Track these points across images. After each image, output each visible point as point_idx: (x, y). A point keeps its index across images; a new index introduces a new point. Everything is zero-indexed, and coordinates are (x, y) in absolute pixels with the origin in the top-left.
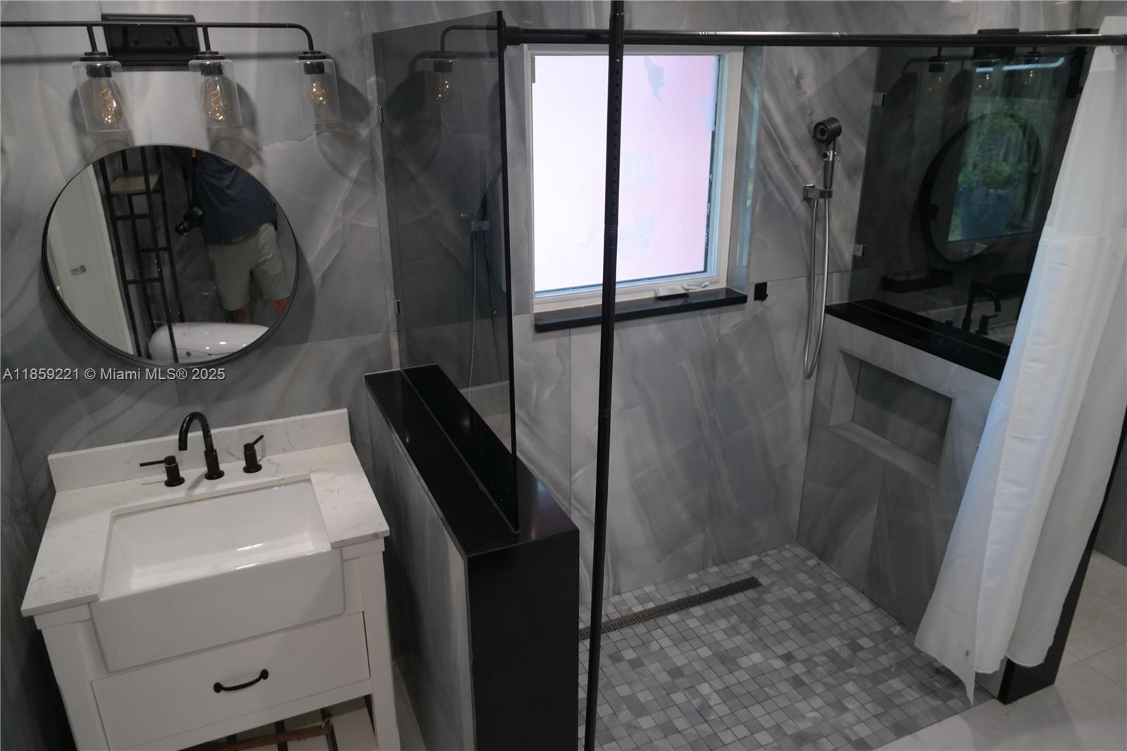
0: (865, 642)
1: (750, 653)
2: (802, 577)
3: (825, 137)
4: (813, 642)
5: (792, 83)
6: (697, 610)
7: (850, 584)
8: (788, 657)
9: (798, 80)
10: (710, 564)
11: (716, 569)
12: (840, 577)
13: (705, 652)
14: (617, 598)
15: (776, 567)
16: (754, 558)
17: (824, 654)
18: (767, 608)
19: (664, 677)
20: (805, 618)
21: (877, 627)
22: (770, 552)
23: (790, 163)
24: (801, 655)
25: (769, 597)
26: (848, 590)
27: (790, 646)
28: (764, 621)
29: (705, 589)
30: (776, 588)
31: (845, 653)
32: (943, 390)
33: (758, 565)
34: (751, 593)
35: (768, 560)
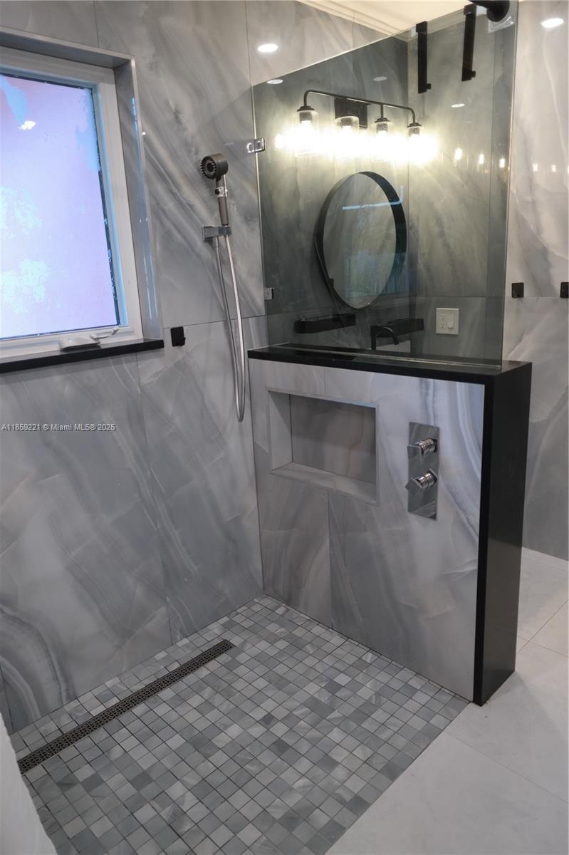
0: (342, 679)
1: (226, 727)
2: (273, 627)
3: (212, 173)
4: (291, 694)
5: (170, 117)
6: (167, 693)
7: (319, 623)
8: (268, 720)
9: (177, 114)
10: (179, 637)
11: (186, 641)
12: (308, 618)
13: (176, 742)
14: (74, 704)
15: (247, 624)
16: (225, 619)
17: (304, 704)
18: (241, 670)
19: (127, 791)
20: (281, 669)
21: (351, 660)
22: (239, 611)
23: (184, 202)
24: (280, 713)
25: (243, 658)
26: (317, 630)
27: (269, 705)
28: (239, 685)
29: (176, 666)
30: (248, 646)
31: (325, 697)
32: (366, 402)
33: (228, 627)
34: (224, 658)
35: (237, 619)
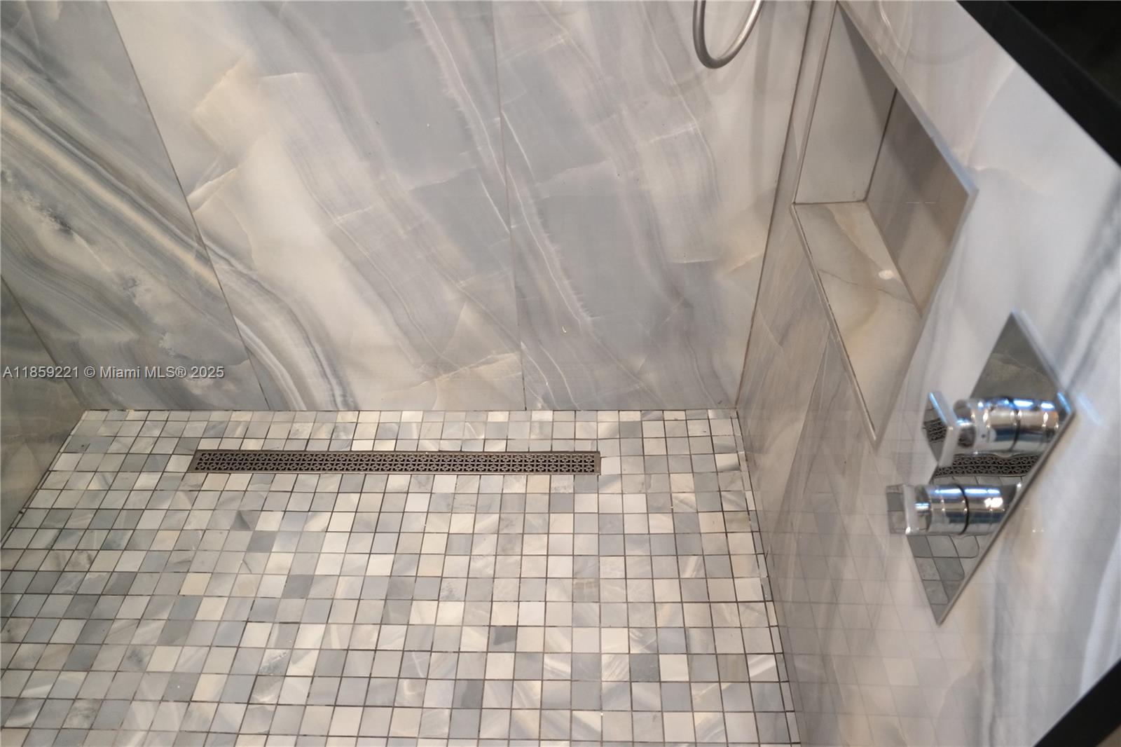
0: (674, 668)
1: (450, 598)
2: (682, 483)
4: (578, 622)
6: (445, 482)
7: (757, 532)
8: (503, 637)
10: (539, 405)
11: (548, 415)
12: (752, 507)
13: (381, 566)
15: (653, 447)
16: (635, 416)
17: (573, 657)
18: (562, 522)
20: (612, 567)
21: (729, 644)
22: (668, 415)
24: (529, 641)
25: (587, 502)
26: (742, 542)
27: (532, 612)
28: (534, 545)
29: (499, 447)
30: (616, 487)
31: (613, 673)
33: (626, 432)
34: (563, 482)
35: (652, 428)
